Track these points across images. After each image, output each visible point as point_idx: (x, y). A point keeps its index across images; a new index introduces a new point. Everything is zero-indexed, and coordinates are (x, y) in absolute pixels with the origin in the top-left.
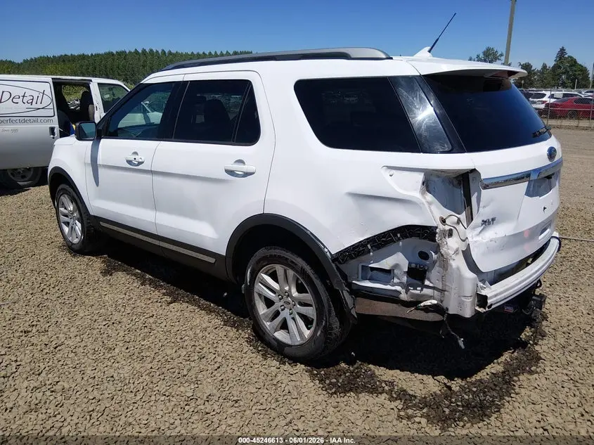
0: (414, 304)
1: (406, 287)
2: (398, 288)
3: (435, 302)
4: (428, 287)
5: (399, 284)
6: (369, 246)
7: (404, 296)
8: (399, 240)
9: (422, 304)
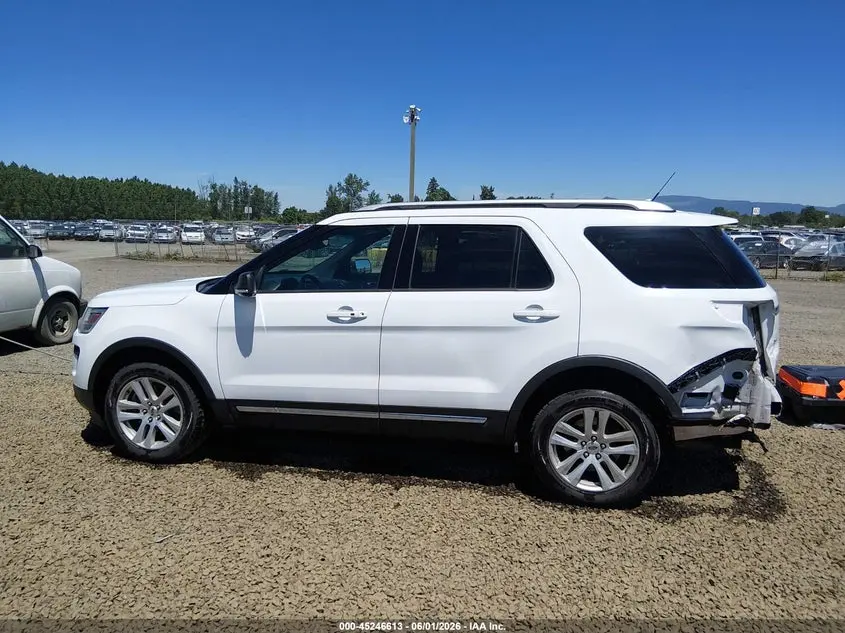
0: (723, 422)
1: (719, 408)
2: (712, 409)
3: (743, 416)
4: (737, 403)
5: (713, 406)
6: (697, 373)
7: (717, 416)
8: (724, 363)
9: (731, 420)
